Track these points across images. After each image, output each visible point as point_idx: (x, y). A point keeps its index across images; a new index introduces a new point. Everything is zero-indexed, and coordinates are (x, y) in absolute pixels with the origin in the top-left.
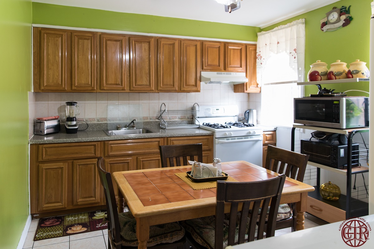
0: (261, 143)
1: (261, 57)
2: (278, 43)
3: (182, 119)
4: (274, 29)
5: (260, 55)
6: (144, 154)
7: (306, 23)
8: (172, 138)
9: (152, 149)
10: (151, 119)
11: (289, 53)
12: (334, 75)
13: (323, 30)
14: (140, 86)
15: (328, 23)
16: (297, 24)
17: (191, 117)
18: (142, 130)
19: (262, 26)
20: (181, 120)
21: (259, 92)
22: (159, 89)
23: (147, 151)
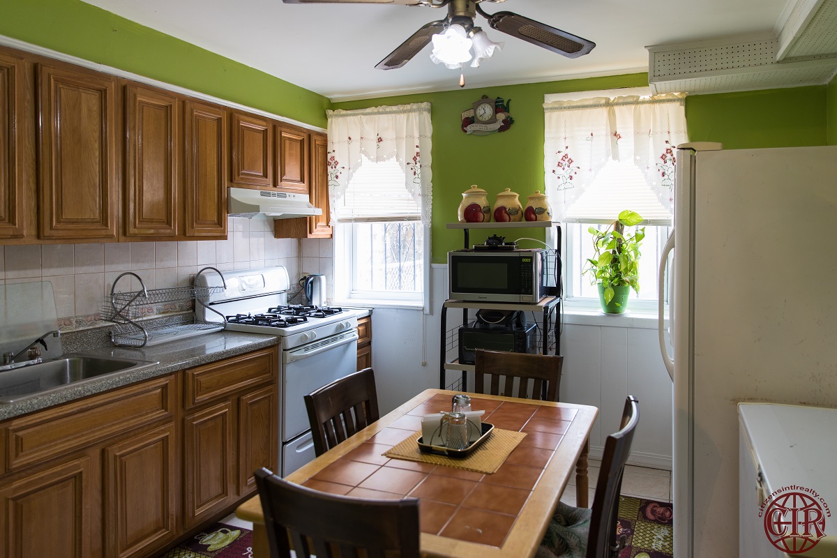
0: (354, 346)
1: (336, 163)
2: (380, 140)
3: (167, 312)
4: (368, 110)
5: (333, 158)
6: (126, 435)
7: (433, 112)
8: (197, 369)
9: (147, 413)
10: (79, 323)
11: (405, 164)
12: (507, 214)
13: (466, 132)
14: (73, 223)
15: (476, 120)
16: (419, 110)
17: (190, 304)
18: (70, 361)
19: (335, 97)
20: (164, 315)
21: (329, 237)
22: (131, 232)
23: (133, 422)
